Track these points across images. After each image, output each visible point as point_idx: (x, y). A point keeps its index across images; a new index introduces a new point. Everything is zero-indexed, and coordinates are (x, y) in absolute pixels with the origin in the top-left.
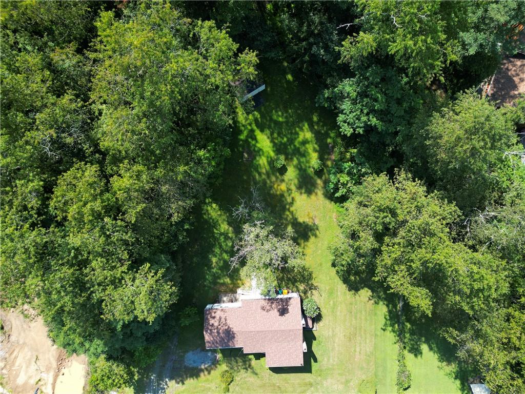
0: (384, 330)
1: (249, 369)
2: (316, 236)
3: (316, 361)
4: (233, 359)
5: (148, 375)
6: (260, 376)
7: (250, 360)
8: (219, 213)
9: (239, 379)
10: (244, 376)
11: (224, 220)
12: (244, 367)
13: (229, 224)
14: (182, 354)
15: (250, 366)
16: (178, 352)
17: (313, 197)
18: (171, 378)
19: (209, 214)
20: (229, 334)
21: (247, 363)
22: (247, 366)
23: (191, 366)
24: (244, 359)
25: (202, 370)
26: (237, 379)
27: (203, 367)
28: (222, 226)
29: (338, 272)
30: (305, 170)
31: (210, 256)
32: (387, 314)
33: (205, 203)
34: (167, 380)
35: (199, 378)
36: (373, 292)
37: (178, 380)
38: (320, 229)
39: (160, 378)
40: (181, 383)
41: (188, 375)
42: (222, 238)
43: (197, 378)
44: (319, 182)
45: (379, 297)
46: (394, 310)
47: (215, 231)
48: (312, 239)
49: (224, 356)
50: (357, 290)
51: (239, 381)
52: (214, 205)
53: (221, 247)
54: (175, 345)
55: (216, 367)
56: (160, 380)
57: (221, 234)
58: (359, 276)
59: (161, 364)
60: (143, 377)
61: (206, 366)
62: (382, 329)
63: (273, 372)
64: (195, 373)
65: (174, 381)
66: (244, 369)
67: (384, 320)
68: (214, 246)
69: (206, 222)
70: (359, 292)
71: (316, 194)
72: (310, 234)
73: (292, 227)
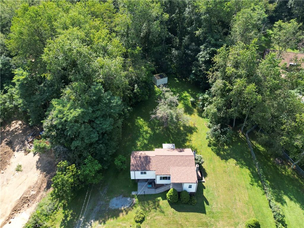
0: (252, 185)
1: (158, 209)
2: (196, 132)
3: (208, 204)
4: (146, 202)
5: (78, 217)
6: (166, 214)
7: (159, 201)
8: (144, 122)
9: (149, 218)
10: (153, 215)
11: (146, 125)
12: (154, 207)
13: (149, 127)
14: (108, 200)
15: (158, 205)
16: (105, 198)
17: (193, 115)
18: (96, 219)
19: (138, 123)
20: (147, 159)
21: (157, 203)
22: (156, 206)
23: (113, 208)
24: (154, 201)
25: (122, 211)
26: (147, 218)
27: (123, 208)
28: (145, 128)
29: (212, 149)
30: (187, 105)
31: (137, 141)
32: (250, 174)
33: (137, 119)
34: (92, 221)
35: (118, 218)
36: (237, 160)
37: (101, 221)
38: (198, 129)
39: (87, 220)
40: (102, 224)
41: (110, 216)
42: (144, 133)
43: (116, 218)
44: (195, 110)
45: (242, 164)
46: (254, 171)
47: (141, 130)
48: (195, 133)
49: (140, 200)
50: (226, 159)
51: (149, 220)
52: (141, 119)
53: (143, 137)
54: (105, 194)
55: (133, 209)
56: (86, 221)
57: (144, 131)
58: (226, 152)
59: (91, 208)
60: (74, 218)
61: (125, 207)
62: (250, 184)
63: (176, 210)
64: (115, 213)
65: (98, 222)
66: (154, 208)
67: (250, 178)
68: (139, 137)
69: (137, 126)
70: (228, 161)
71: (194, 115)
72: (193, 131)
73: (183, 128)
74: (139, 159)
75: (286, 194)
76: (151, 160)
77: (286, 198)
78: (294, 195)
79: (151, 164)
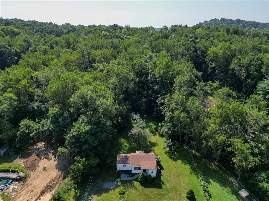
0: (191, 174)
1: (133, 187)
2: (158, 146)
3: (163, 184)
4: (126, 184)
5: (84, 194)
6: (138, 190)
7: (134, 183)
8: (124, 141)
9: (128, 192)
10: (130, 190)
11: (126, 142)
12: (131, 186)
13: (127, 143)
14: (103, 184)
15: (133, 185)
16: (101, 183)
17: (155, 136)
18: (95, 194)
19: (121, 141)
21: (132, 184)
22: (132, 185)
23: (105, 188)
24: (131, 183)
25: (111, 189)
26: (127, 193)
27: (111, 188)
28: (125, 144)
29: (167, 155)
30: (152, 130)
31: (120, 152)
32: (190, 168)
33: (120, 139)
34: (93, 195)
35: (109, 193)
36: (182, 161)
37: (98, 195)
38: (159, 144)
39: (90, 194)
40: (99, 197)
41: (104, 192)
42: (125, 147)
43: (108, 193)
44: (157, 133)
45: (186, 163)
46: (193, 167)
47: (123, 145)
48: (157, 146)
49: (122, 183)
50: (176, 160)
52: (123, 139)
53: (124, 149)
54: (100, 181)
55: (118, 188)
56: (89, 196)
57: (124, 146)
58: (176, 156)
59: (92, 189)
60: (81, 194)
61: (113, 187)
62: (190, 173)
63: (144, 187)
64: (107, 191)
65: (96, 195)
66: (131, 187)
67: (190, 170)
68: (121, 149)
69: (120, 143)
70: (177, 161)
71: (156, 136)
72: (155, 145)
73: (149, 143)
74: (122, 157)
75: (211, 178)
76: (129, 158)
77: (211, 181)
78: (216, 179)
79: (129, 160)
